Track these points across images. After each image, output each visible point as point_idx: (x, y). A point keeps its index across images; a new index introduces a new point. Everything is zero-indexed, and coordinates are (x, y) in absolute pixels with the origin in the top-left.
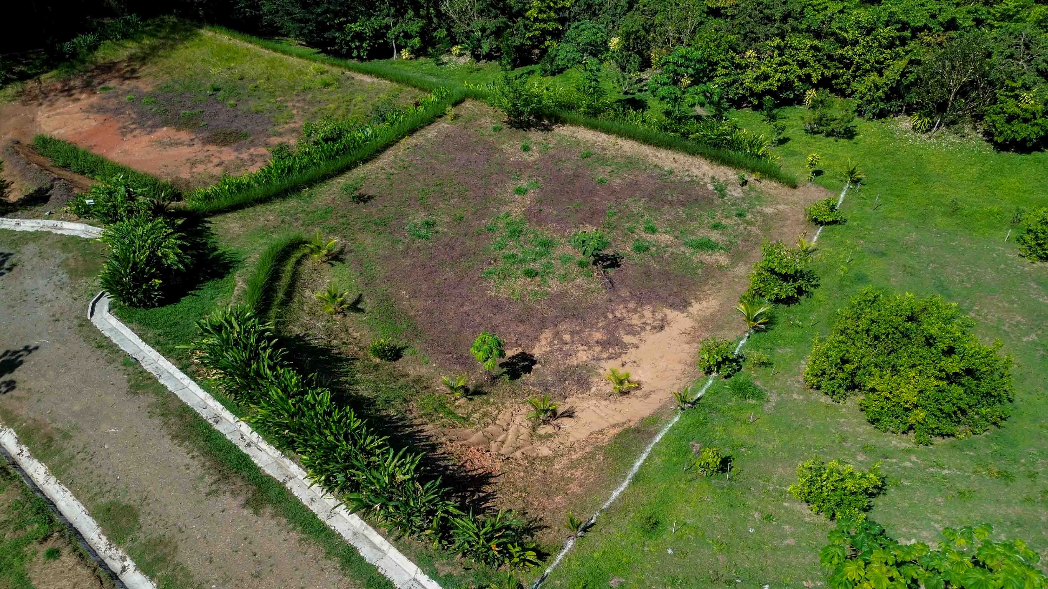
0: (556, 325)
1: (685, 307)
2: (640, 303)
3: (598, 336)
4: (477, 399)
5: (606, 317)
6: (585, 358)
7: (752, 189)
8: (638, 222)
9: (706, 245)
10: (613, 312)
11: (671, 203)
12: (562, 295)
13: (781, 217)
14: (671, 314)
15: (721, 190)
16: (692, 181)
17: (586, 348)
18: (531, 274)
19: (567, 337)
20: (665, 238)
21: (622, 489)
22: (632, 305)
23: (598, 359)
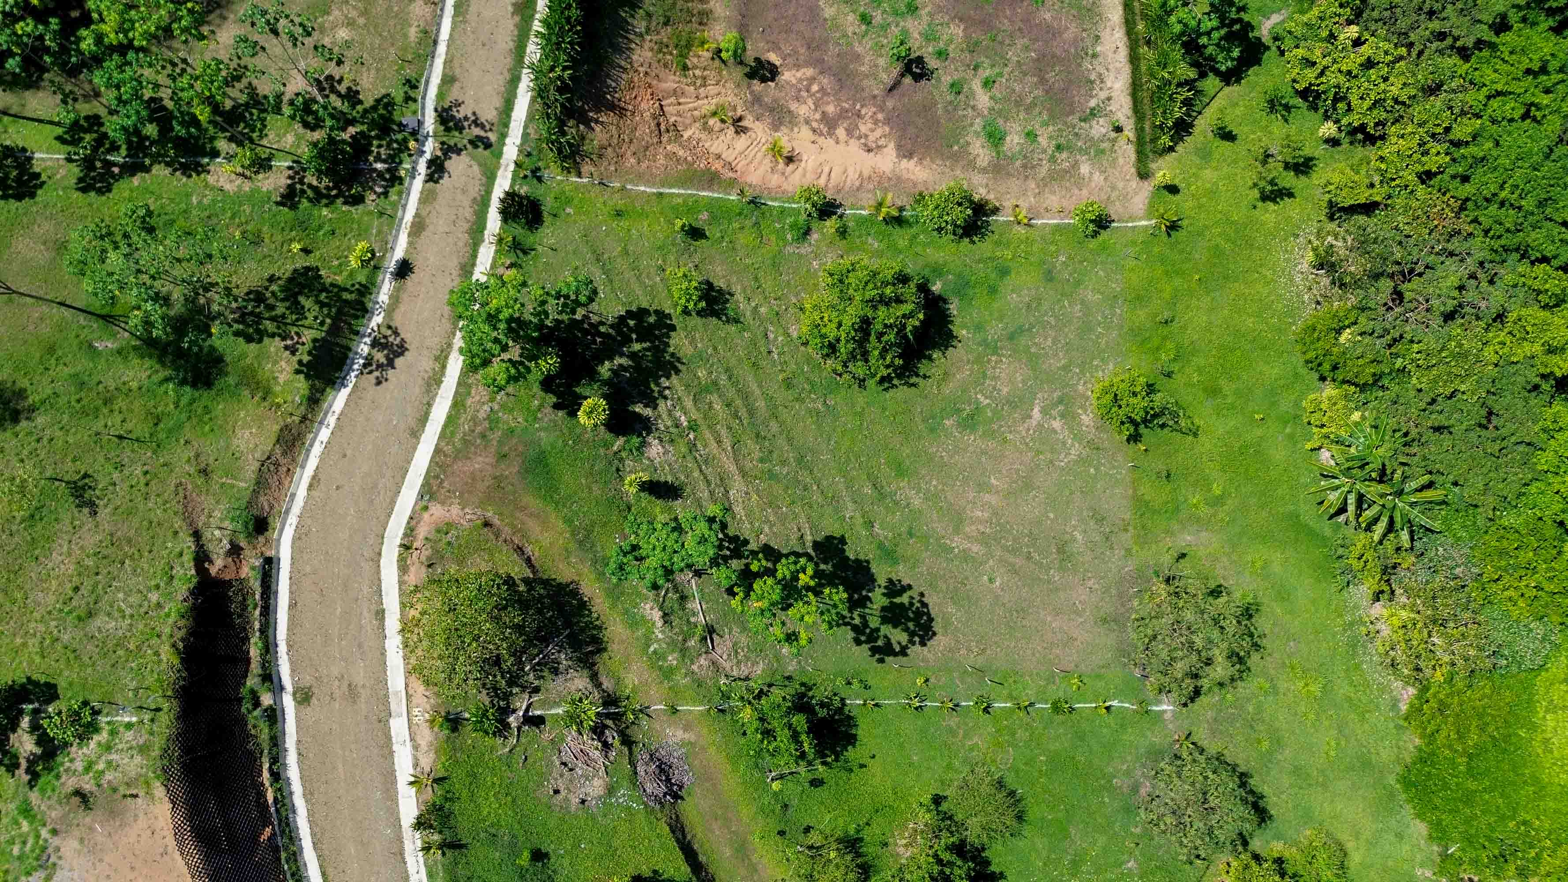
0: (821, 73)
1: (905, 157)
2: (887, 121)
3: (831, 109)
4: (717, 62)
5: (854, 105)
6: (801, 113)
7: (1114, 140)
8: (993, 66)
9: (995, 138)
10: (862, 106)
11: (1042, 80)
12: (858, 57)
13: (1080, 182)
14: (890, 151)
15: (1093, 113)
16: (1092, 82)
17: (813, 107)
18: (865, 19)
19: (815, 88)
20: (983, 99)
21: (648, 190)
22: (880, 116)
23: (807, 122)
